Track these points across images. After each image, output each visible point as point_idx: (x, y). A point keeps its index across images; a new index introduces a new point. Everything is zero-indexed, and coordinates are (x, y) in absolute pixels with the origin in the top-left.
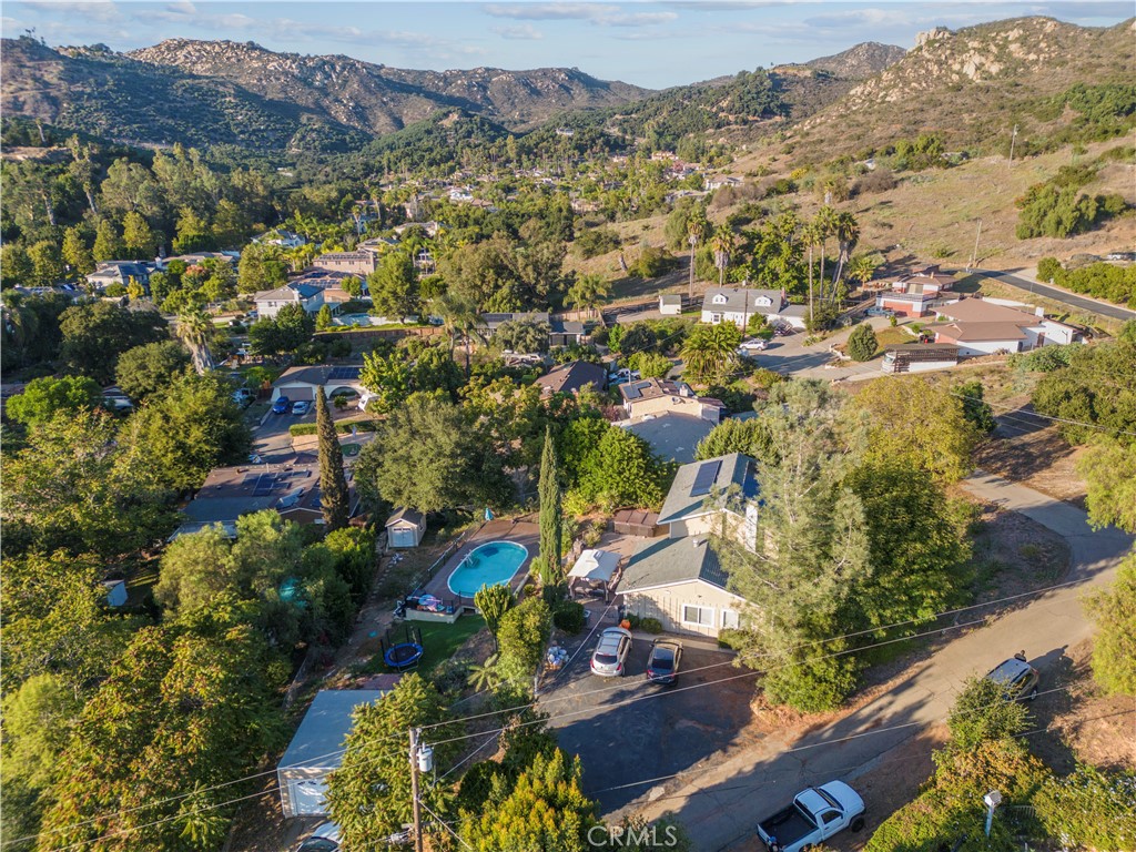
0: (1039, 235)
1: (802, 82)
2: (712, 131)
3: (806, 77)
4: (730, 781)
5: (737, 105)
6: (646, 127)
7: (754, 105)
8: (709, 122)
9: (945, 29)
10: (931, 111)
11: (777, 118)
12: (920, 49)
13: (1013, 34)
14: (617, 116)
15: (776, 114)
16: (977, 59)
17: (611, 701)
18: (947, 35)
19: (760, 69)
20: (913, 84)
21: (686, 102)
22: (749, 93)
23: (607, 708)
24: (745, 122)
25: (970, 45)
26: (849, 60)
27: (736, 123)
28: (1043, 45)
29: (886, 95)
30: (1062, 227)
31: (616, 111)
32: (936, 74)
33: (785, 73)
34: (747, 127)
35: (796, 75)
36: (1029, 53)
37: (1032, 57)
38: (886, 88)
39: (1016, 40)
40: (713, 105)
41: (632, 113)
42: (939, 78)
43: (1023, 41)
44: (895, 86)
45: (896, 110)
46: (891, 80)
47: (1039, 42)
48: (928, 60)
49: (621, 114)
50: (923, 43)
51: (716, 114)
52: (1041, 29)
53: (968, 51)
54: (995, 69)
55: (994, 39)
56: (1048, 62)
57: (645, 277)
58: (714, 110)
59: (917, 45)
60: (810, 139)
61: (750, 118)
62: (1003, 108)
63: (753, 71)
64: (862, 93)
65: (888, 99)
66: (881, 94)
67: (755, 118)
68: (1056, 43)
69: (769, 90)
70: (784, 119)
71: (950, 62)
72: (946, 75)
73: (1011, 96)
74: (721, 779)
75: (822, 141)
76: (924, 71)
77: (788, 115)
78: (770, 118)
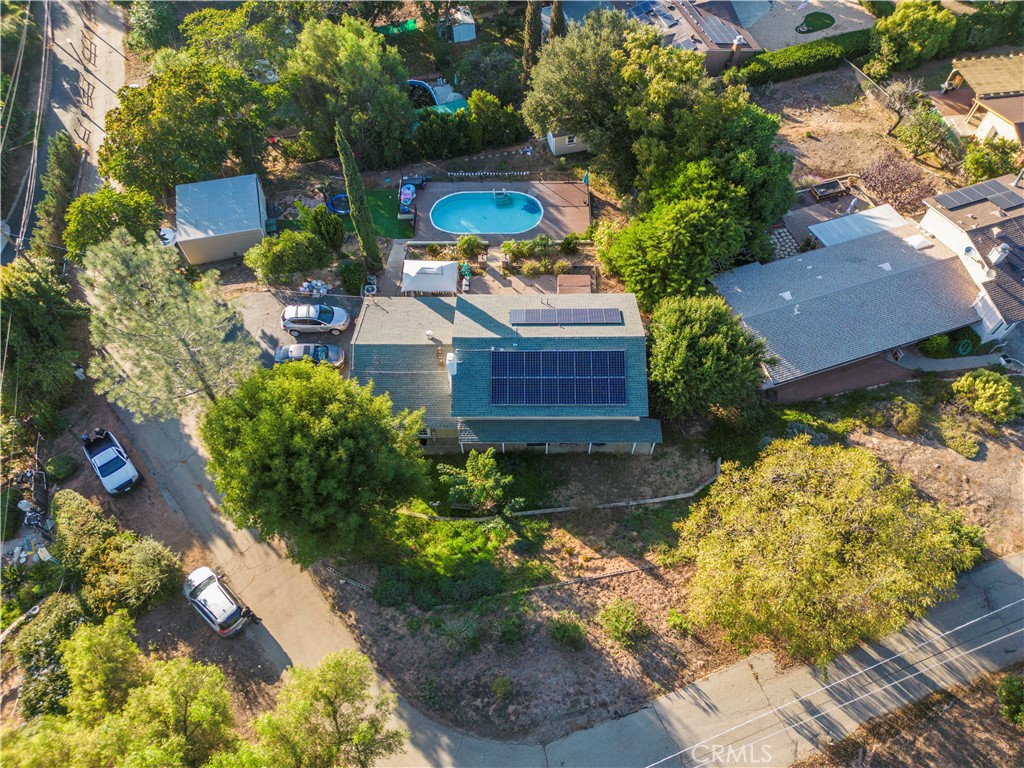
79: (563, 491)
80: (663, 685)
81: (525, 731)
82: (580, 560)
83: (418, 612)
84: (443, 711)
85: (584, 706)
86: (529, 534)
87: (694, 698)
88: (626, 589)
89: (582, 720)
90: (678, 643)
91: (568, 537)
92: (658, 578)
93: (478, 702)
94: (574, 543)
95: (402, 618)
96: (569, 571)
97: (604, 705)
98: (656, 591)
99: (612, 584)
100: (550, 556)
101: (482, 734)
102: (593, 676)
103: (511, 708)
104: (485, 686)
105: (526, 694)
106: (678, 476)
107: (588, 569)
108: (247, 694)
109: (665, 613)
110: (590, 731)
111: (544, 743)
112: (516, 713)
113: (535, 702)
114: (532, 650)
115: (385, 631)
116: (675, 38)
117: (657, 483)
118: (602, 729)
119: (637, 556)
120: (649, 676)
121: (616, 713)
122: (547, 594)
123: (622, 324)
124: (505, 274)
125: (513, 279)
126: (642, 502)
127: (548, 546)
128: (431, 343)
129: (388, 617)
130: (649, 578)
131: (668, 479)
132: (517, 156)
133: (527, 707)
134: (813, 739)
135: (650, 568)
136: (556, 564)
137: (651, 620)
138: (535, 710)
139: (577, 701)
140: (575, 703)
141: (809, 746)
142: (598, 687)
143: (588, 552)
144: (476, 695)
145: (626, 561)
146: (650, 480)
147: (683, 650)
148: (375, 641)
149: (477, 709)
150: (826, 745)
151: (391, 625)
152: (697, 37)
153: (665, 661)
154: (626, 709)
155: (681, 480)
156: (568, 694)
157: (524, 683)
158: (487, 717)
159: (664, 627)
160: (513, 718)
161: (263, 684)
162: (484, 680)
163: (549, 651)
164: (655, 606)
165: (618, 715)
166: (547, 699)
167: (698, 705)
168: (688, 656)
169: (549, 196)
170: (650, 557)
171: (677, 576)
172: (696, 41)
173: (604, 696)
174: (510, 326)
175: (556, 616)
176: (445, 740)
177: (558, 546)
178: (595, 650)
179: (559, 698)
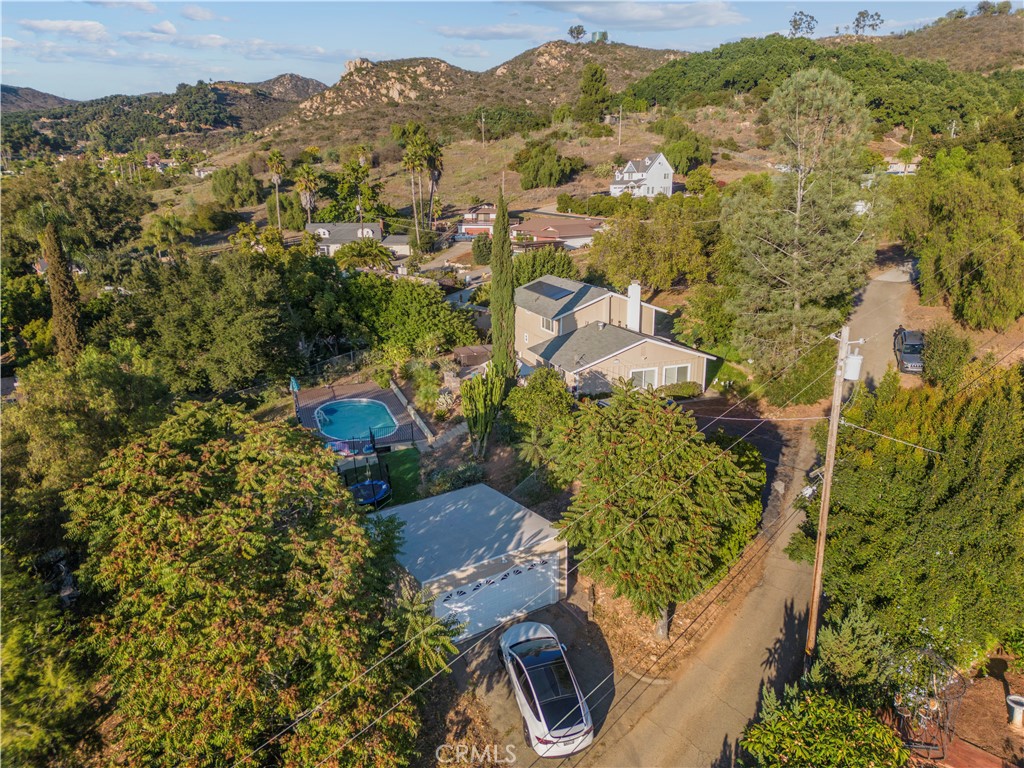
0: (537, 186)
1: (245, 97)
2: (165, 136)
3: (247, 95)
5: (187, 113)
6: (89, 130)
7: (204, 115)
8: (160, 127)
9: (367, 60)
10: (381, 120)
11: (229, 128)
12: (351, 74)
13: (420, 70)
14: (43, 119)
15: (228, 125)
16: (398, 86)
18: (370, 65)
19: (201, 82)
20: (353, 103)
21: (126, 108)
22: (196, 103)
24: (199, 130)
25: (390, 74)
26: (276, 87)
27: (190, 130)
28: (442, 80)
29: (332, 110)
30: (553, 178)
31: (41, 114)
32: (369, 96)
33: (226, 89)
34: (201, 134)
35: (237, 92)
36: (434, 85)
37: (437, 88)
38: (330, 104)
39: (423, 74)
40: (159, 112)
41: (61, 117)
42: (372, 99)
43: (427, 74)
44: (338, 103)
45: (351, 118)
46: (334, 98)
47: (440, 77)
48: (360, 84)
49: (49, 118)
50: (352, 70)
51: (165, 120)
52: (438, 68)
53: (390, 79)
54: (413, 95)
55: (406, 72)
56: (449, 93)
57: (208, 231)
58: (162, 116)
59: (348, 71)
60: (282, 138)
61: (203, 126)
62: (434, 121)
63: (194, 84)
64: (311, 107)
65: (335, 113)
66: (329, 109)
67: (208, 127)
68: (451, 80)
69: (215, 102)
70: (236, 129)
71: (378, 87)
72: (378, 97)
73: (436, 113)
75: (296, 141)
76: (359, 93)
77: (239, 126)
78: (222, 128)
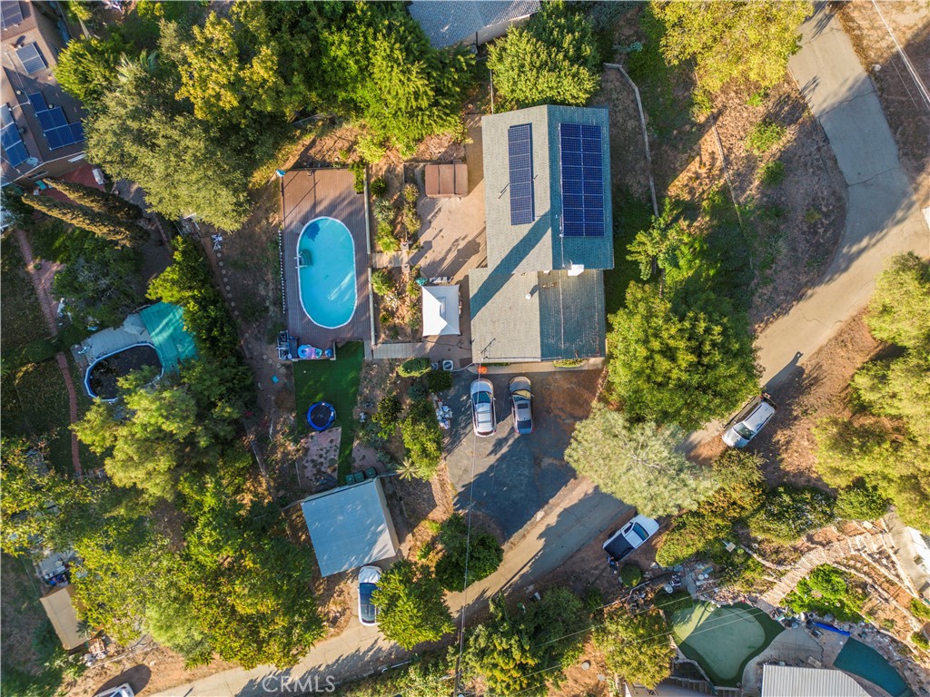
4: (580, 501)
17: (494, 452)
23: (493, 459)
74: (576, 501)
79: (634, 189)
80: (803, 111)
81: (839, 199)
82: (703, 171)
83: (755, 281)
84: (828, 252)
85: (821, 162)
86: (675, 212)
87: (810, 91)
88: (732, 135)
89: (830, 163)
90: (773, 100)
91: (677, 183)
92: (720, 113)
93: (821, 231)
94: (683, 177)
95: (760, 291)
96: (712, 178)
97: (819, 149)
98: (732, 114)
99: (728, 146)
100: (697, 194)
101: (843, 226)
102: (800, 157)
103: (824, 209)
104: (809, 228)
105: (814, 200)
106: (617, 99)
107: (712, 165)
108: (812, 385)
109: (750, 108)
110: (838, 157)
111: (847, 186)
112: (827, 206)
113: (820, 194)
114: (783, 199)
115: (770, 300)
116: (13, 68)
117: (624, 116)
118: (836, 149)
119: (703, 128)
120: (797, 120)
121: (824, 141)
122: (739, 192)
123: (530, 125)
124: (417, 247)
125: (422, 240)
126: (644, 127)
127: (687, 197)
128: (537, 294)
129: (760, 300)
130: (721, 118)
131: (620, 107)
132: (224, 251)
133: (823, 199)
134: (829, 17)
135: (714, 118)
136: (706, 188)
137: (756, 117)
138: (826, 193)
139: (818, 166)
140: (819, 168)
141: (833, 20)
142: (807, 152)
143: (694, 166)
144: (816, 233)
145: (706, 136)
146: (621, 121)
147: (778, 97)
148: (778, 306)
149: (825, 232)
150: (831, 11)
151: (766, 297)
152: (15, 39)
153: (786, 108)
154: (821, 135)
155: (621, 97)
156: (813, 173)
157: (807, 202)
158: (830, 224)
159: (761, 109)
160: (831, 207)
161: (805, 376)
162: (805, 229)
163: (783, 187)
164: (745, 115)
165: (826, 140)
166: (817, 186)
167: (814, 89)
168: (781, 93)
169: (299, 212)
170: (702, 119)
171: (719, 99)
172: (20, 41)
173: (813, 149)
174: (533, 223)
175: (757, 183)
176: (845, 250)
177: (686, 189)
178: (781, 156)
179: (817, 178)
